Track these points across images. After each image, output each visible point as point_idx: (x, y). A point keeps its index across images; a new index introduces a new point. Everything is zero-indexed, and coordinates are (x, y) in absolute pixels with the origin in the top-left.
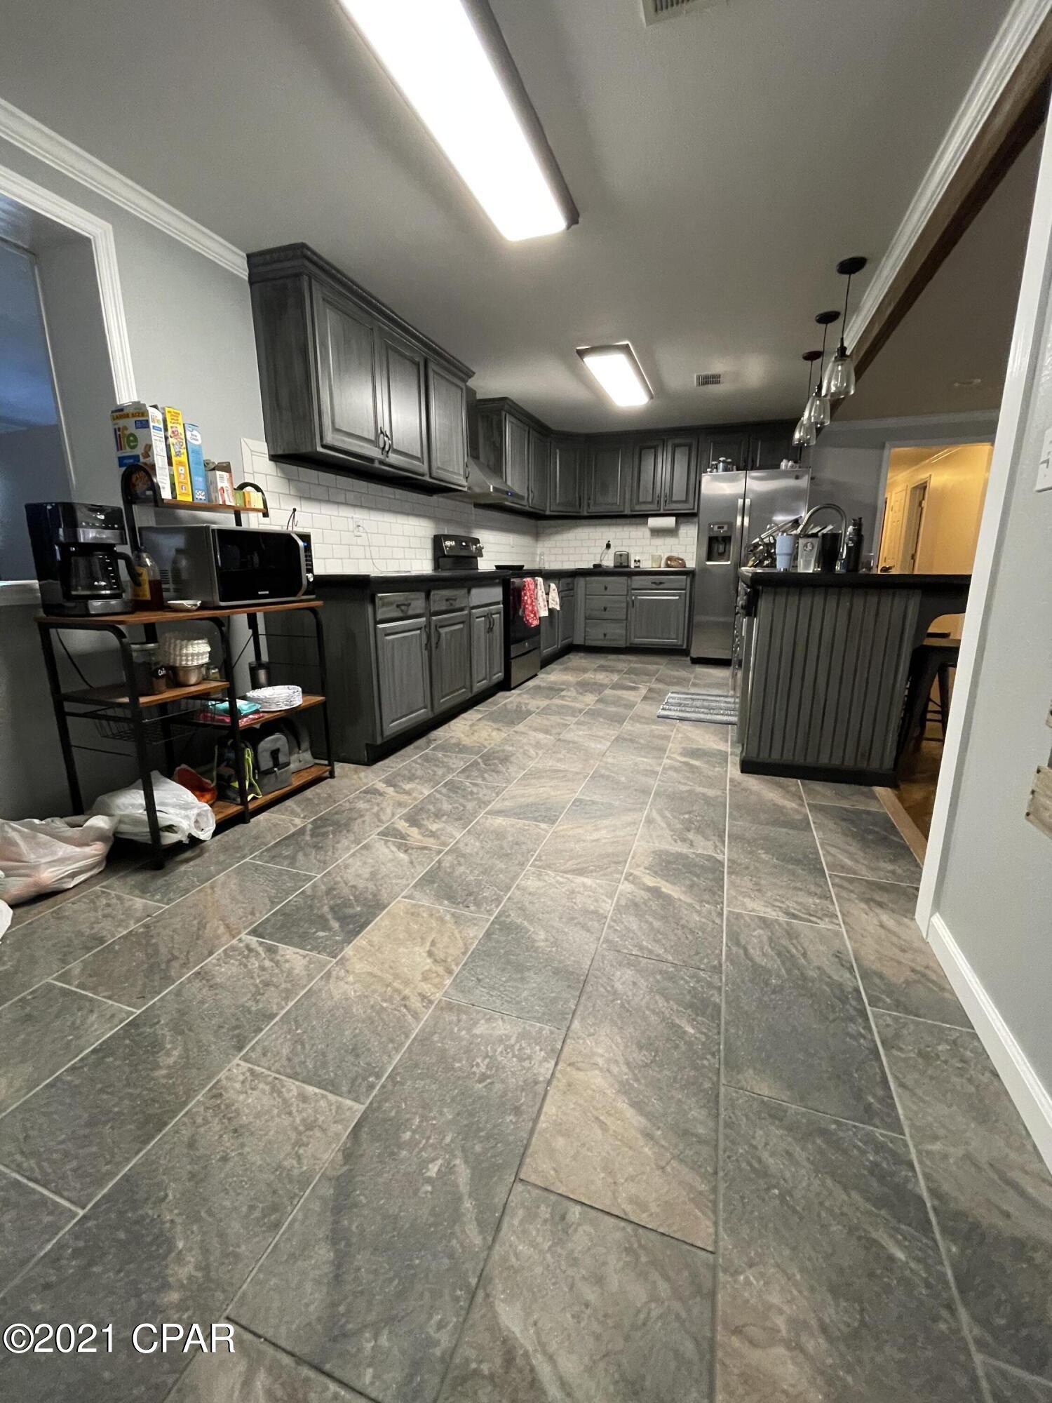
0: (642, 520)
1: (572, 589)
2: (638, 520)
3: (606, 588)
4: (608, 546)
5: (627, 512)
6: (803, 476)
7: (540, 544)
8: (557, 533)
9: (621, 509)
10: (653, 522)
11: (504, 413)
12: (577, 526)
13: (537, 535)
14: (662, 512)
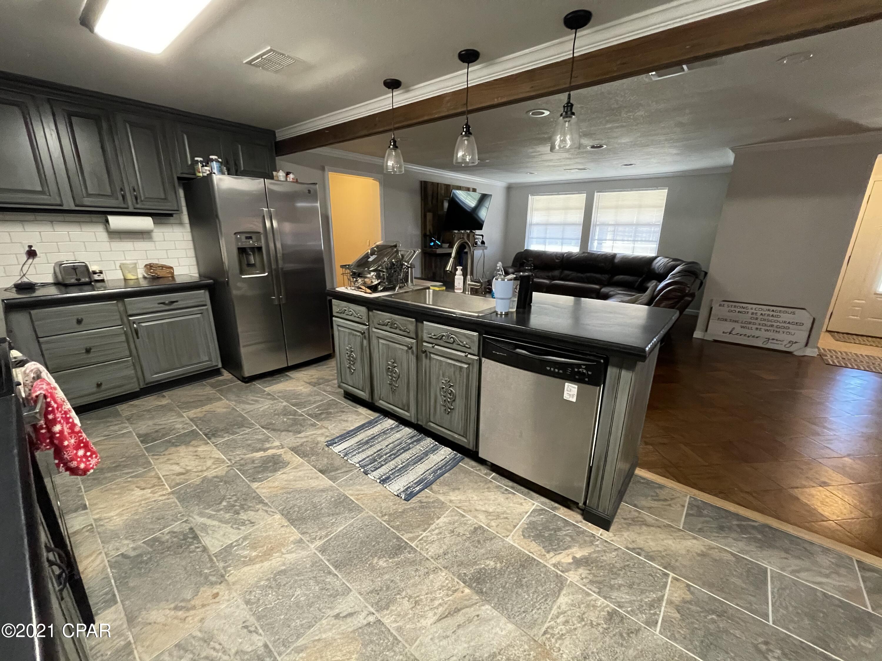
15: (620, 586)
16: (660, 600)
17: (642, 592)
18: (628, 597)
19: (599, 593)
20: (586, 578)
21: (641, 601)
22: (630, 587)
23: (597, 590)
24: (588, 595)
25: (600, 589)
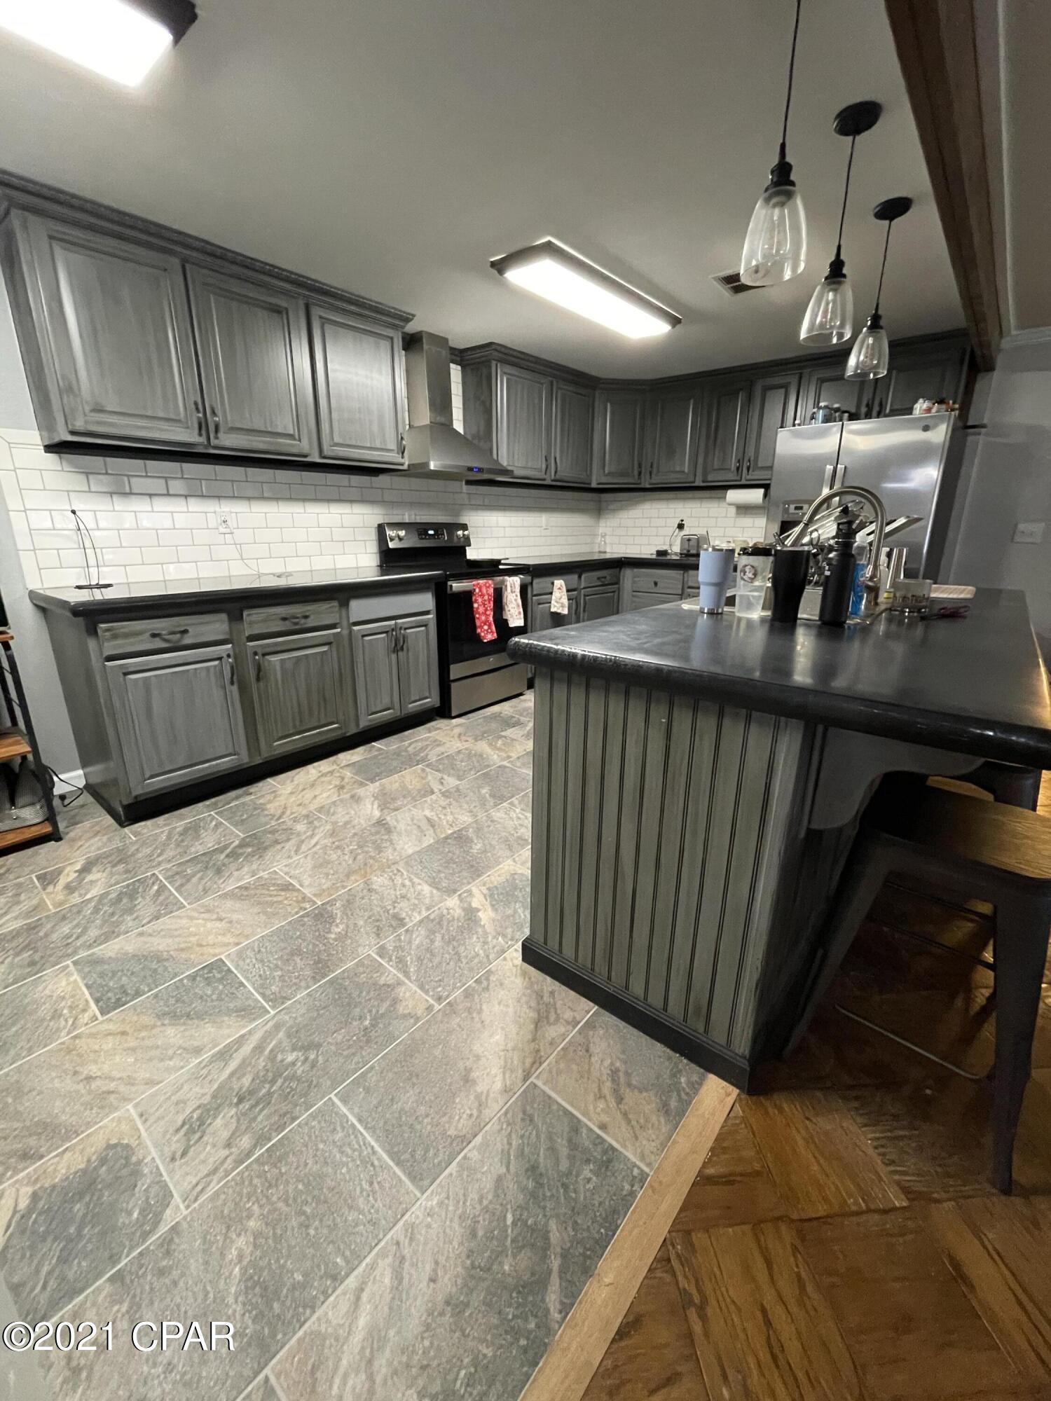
0: (719, 493)
1: (617, 583)
2: (714, 493)
3: (656, 584)
4: (681, 526)
5: (698, 483)
6: (936, 426)
7: (602, 523)
8: (621, 509)
9: (691, 479)
10: (732, 495)
11: (494, 363)
12: (645, 501)
13: (598, 512)
14: (744, 482)
15: (432, 941)
16: (406, 974)
17: (420, 959)
18: (417, 942)
19: (427, 917)
20: (448, 914)
21: (410, 954)
22: (428, 950)
23: (432, 917)
24: (428, 909)
25: (432, 921)
